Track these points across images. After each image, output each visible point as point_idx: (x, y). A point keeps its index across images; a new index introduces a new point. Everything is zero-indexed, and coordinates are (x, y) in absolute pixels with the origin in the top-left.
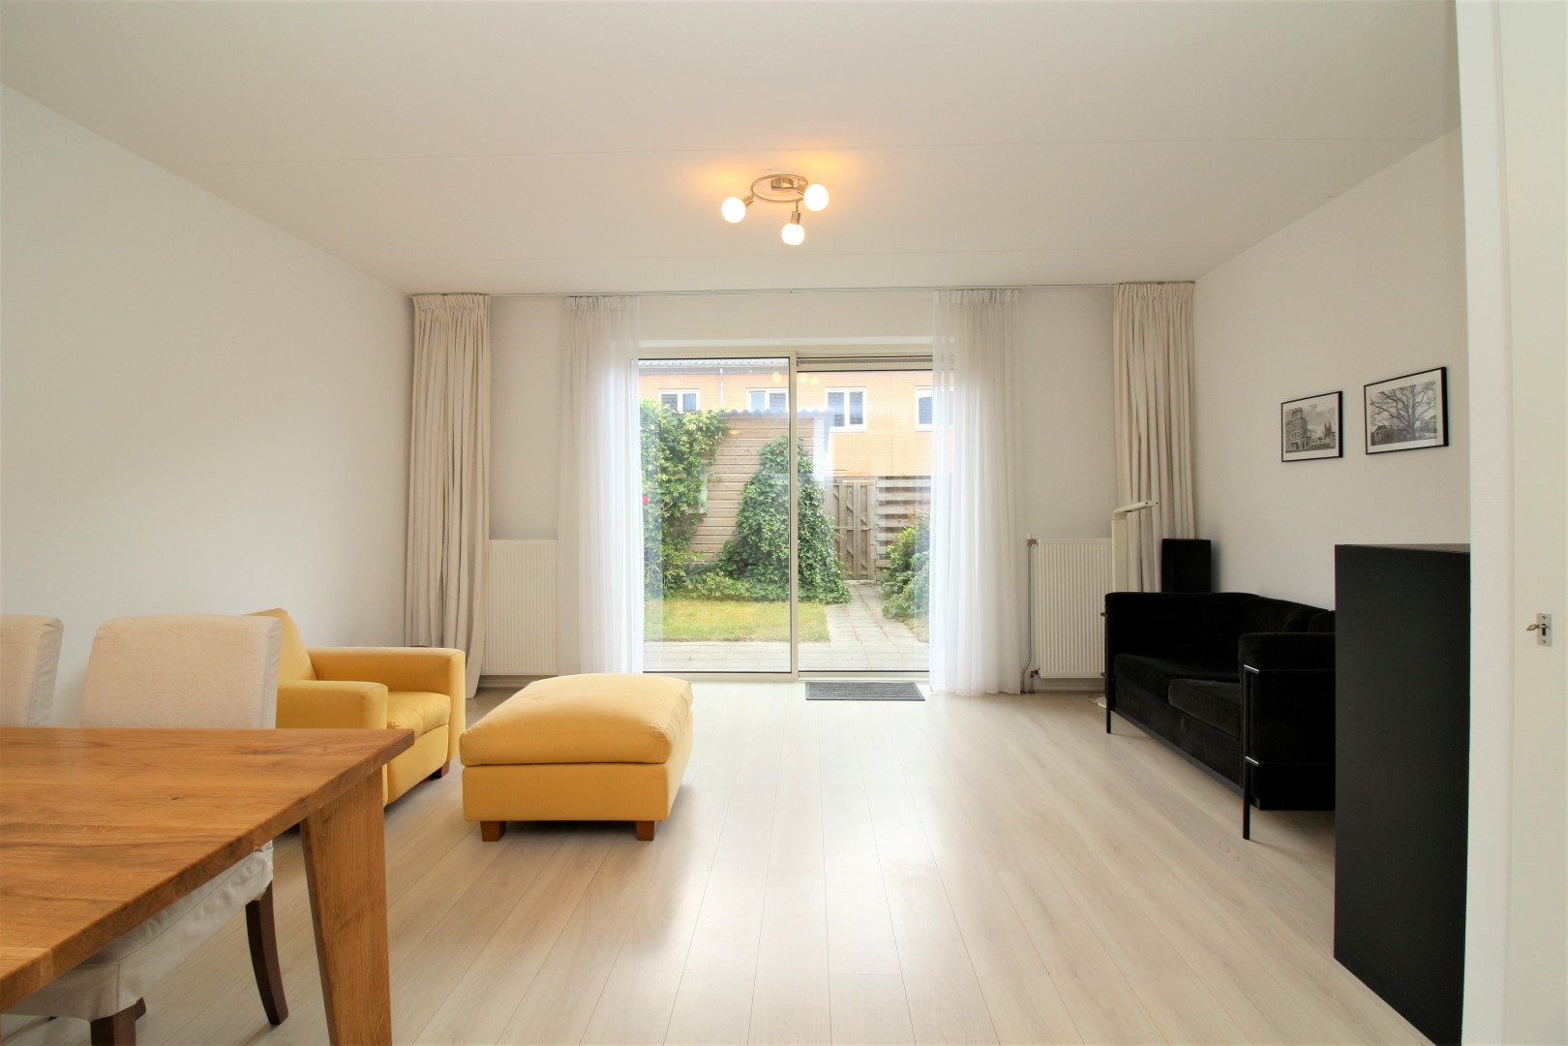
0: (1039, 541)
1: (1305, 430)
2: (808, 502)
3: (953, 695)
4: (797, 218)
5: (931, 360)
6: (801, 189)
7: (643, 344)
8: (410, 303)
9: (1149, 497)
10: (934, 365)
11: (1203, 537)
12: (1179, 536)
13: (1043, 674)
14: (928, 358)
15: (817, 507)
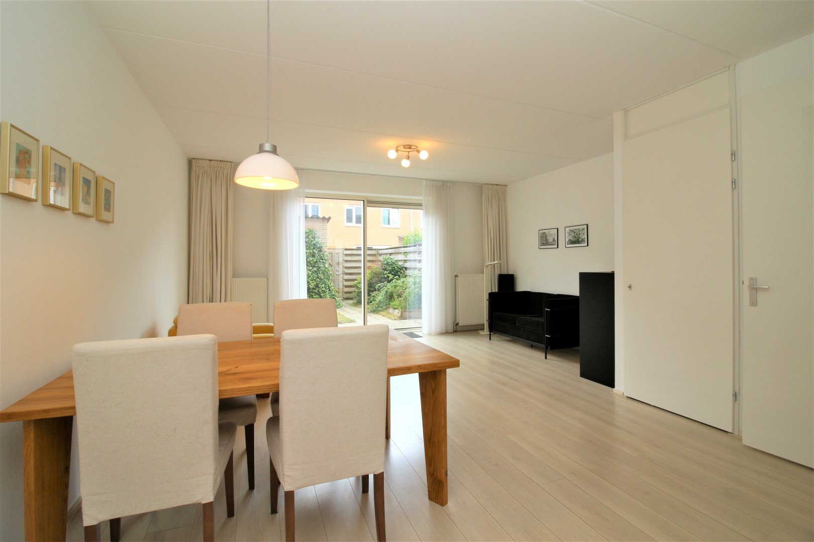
0: (459, 276)
1: (546, 239)
2: (321, 261)
3: (430, 334)
4: (408, 158)
5: (422, 206)
6: (418, 151)
7: (307, 191)
8: (190, 162)
9: (500, 260)
10: (423, 207)
11: (510, 273)
12: (502, 273)
13: (460, 324)
14: (420, 205)
15: (325, 263)
